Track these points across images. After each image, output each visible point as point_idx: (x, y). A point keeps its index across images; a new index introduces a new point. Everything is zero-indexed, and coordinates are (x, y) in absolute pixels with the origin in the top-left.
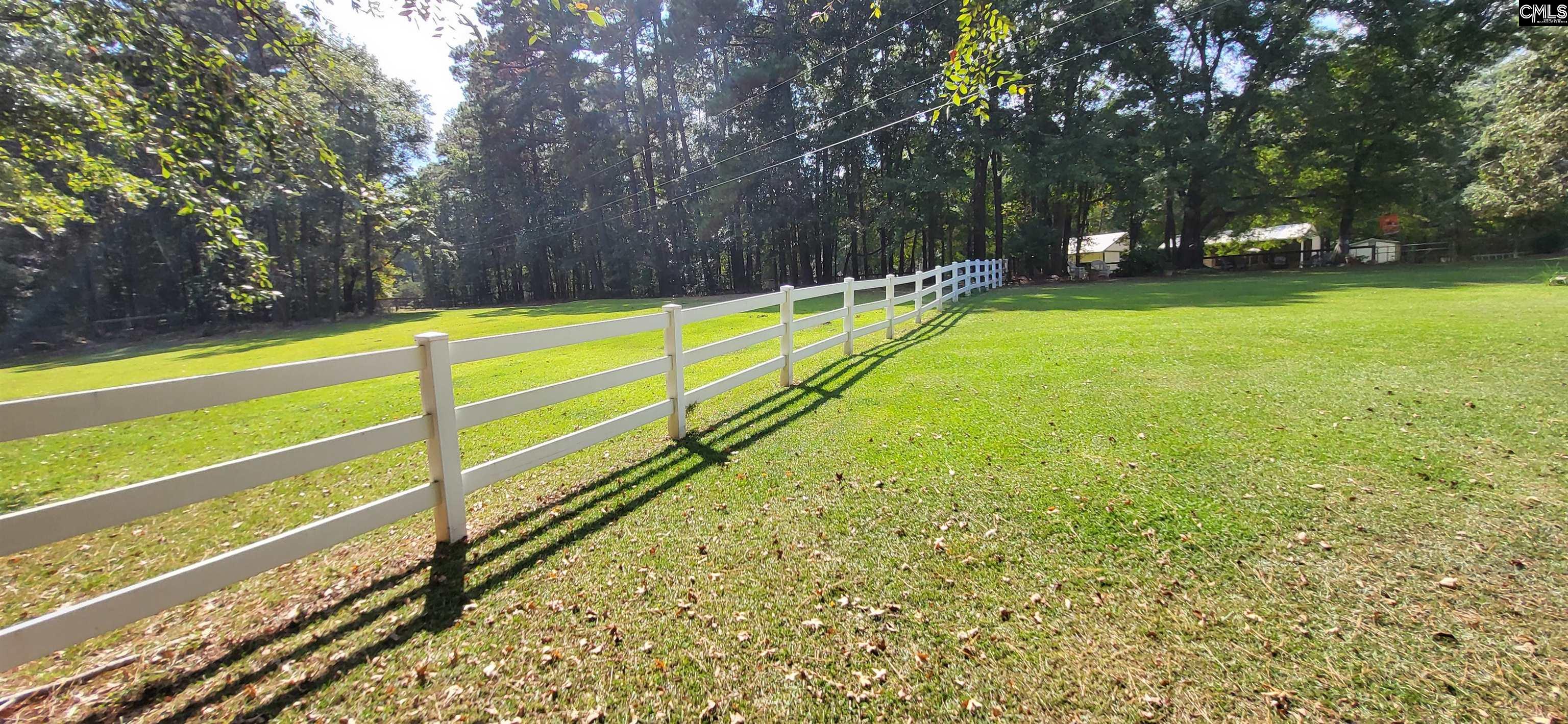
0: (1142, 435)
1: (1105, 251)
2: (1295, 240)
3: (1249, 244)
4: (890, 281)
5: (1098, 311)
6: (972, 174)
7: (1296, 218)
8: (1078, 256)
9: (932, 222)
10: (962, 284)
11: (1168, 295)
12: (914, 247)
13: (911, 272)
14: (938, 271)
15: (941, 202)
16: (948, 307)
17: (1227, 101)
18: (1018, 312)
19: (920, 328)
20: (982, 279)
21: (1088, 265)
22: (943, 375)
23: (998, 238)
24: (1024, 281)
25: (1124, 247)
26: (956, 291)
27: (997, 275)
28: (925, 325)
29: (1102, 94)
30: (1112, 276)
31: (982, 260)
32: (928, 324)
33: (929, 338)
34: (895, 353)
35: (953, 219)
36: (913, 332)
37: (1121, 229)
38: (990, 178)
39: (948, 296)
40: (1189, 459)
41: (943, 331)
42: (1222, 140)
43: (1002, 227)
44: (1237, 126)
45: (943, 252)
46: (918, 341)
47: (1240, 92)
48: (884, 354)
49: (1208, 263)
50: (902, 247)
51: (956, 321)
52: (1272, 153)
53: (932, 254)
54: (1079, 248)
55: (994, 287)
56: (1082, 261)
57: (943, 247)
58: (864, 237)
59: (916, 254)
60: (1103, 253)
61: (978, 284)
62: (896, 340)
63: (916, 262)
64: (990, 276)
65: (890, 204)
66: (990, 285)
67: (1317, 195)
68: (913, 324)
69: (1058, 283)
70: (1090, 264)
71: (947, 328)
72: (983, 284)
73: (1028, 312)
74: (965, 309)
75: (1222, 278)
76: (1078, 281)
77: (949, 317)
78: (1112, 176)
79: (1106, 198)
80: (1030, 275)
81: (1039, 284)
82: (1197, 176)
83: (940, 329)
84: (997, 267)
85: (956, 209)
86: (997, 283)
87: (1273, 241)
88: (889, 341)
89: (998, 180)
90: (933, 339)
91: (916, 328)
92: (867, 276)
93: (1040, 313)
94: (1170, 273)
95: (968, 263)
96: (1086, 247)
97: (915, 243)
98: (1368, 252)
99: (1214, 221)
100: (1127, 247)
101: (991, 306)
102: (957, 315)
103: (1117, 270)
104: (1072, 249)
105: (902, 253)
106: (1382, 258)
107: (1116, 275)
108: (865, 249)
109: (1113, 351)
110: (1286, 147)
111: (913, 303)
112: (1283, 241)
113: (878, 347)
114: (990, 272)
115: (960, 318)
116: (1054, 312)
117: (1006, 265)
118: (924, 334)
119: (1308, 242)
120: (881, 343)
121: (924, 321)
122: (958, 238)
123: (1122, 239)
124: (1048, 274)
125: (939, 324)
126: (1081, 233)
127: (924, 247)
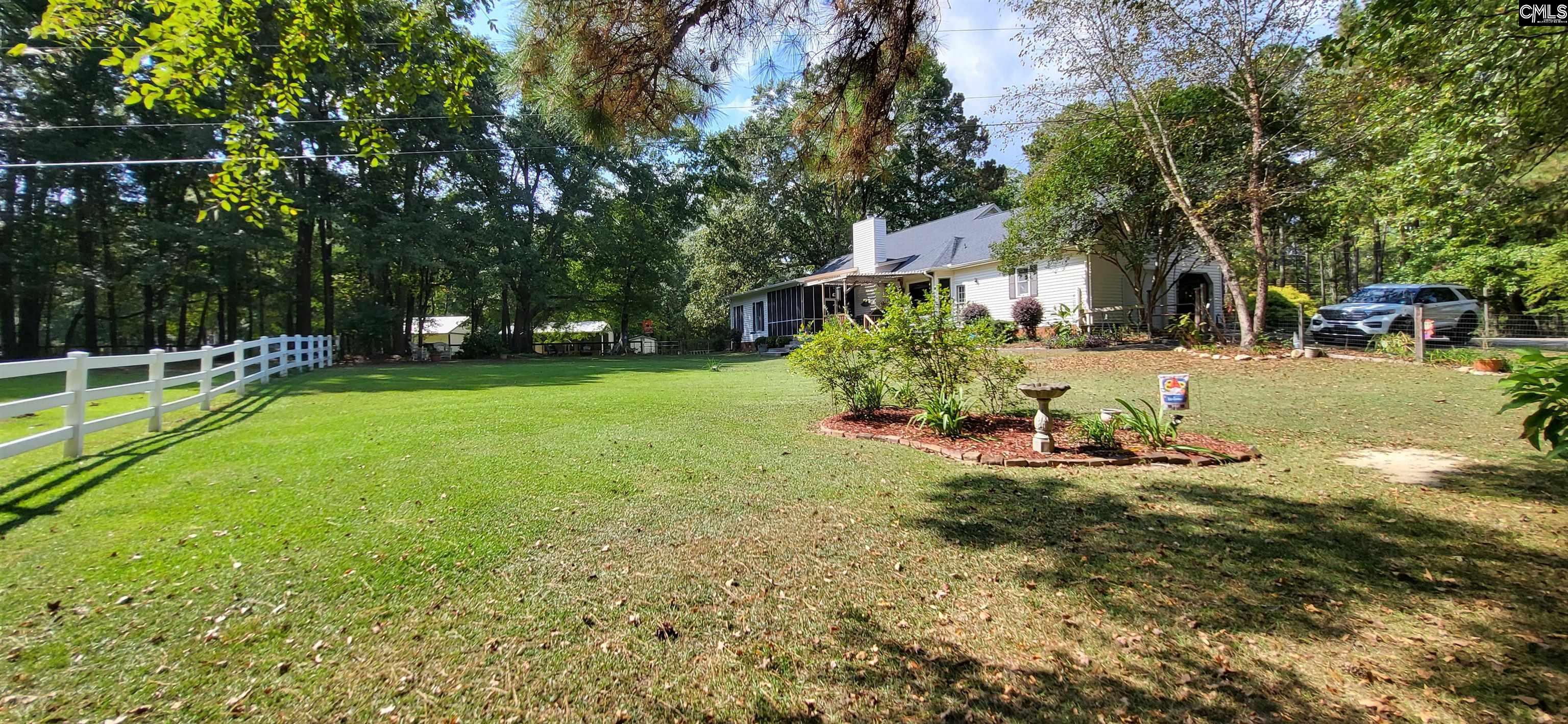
0: (444, 495)
1: (450, 333)
2: (598, 334)
3: (567, 335)
4: (156, 358)
5: (433, 392)
6: (295, 236)
7: (596, 319)
8: (421, 336)
9: (234, 285)
10: (273, 363)
11: (497, 376)
12: (204, 313)
13: (196, 346)
14: (238, 346)
15: (248, 264)
16: (253, 389)
17: (544, 218)
18: (347, 394)
19: (206, 417)
20: (305, 357)
21: (430, 347)
22: (237, 467)
23: (328, 312)
24: (359, 359)
25: (467, 330)
26: (265, 372)
27: (325, 353)
28: (215, 413)
29: (443, 184)
30: (454, 358)
31: (304, 335)
32: (221, 410)
33: (221, 427)
34: (163, 448)
35: (266, 284)
36: (196, 421)
37: (462, 313)
38: (316, 244)
39: (252, 377)
40: (477, 507)
41: (243, 418)
42: (542, 250)
43: (332, 300)
44: (552, 239)
45: (250, 321)
46: (203, 431)
47: (554, 213)
48: (142, 451)
49: (538, 349)
50: (184, 312)
51: (264, 405)
52: (577, 265)
53: (233, 323)
54: (421, 327)
55: (321, 365)
56: (426, 341)
57: (251, 316)
58: (111, 296)
59: (207, 322)
60: (449, 334)
61: (299, 362)
62: (166, 433)
63: (209, 333)
64: (316, 354)
65: (161, 255)
66: (316, 365)
67: (608, 301)
68: (197, 411)
69: (399, 363)
70: (432, 345)
71: (251, 414)
72: (305, 363)
73: (358, 394)
74: (279, 391)
75: (543, 362)
76: (421, 362)
77: (254, 402)
78: (453, 265)
79: (448, 283)
80: (368, 354)
81: (378, 364)
82: (525, 275)
83: (239, 416)
84: (325, 343)
85: (272, 272)
86: (325, 362)
87: (583, 333)
88: (154, 434)
89: (327, 250)
90: (227, 428)
91: (200, 416)
92: (117, 349)
93: (373, 394)
94: (505, 357)
95: (284, 339)
96: (428, 328)
97: (206, 307)
98: (637, 346)
99: (540, 314)
100: (469, 331)
101: (314, 387)
102: (265, 399)
103: (459, 353)
104: (415, 329)
105: (183, 320)
106: (646, 350)
107: (458, 356)
108: (112, 311)
109: (436, 427)
110: (587, 262)
111: (195, 385)
112: (590, 334)
113: (132, 443)
114: (316, 350)
115: (270, 402)
116: (388, 393)
117: (337, 343)
118: (212, 423)
119: (606, 336)
120: (139, 438)
121: (212, 407)
122: (274, 307)
123: (464, 324)
124: (390, 352)
125: (238, 411)
126: (423, 313)
127: (220, 316)
